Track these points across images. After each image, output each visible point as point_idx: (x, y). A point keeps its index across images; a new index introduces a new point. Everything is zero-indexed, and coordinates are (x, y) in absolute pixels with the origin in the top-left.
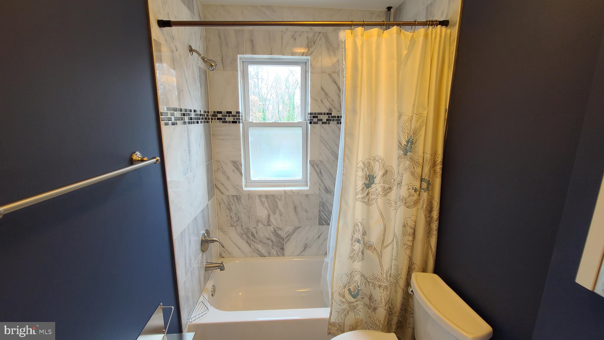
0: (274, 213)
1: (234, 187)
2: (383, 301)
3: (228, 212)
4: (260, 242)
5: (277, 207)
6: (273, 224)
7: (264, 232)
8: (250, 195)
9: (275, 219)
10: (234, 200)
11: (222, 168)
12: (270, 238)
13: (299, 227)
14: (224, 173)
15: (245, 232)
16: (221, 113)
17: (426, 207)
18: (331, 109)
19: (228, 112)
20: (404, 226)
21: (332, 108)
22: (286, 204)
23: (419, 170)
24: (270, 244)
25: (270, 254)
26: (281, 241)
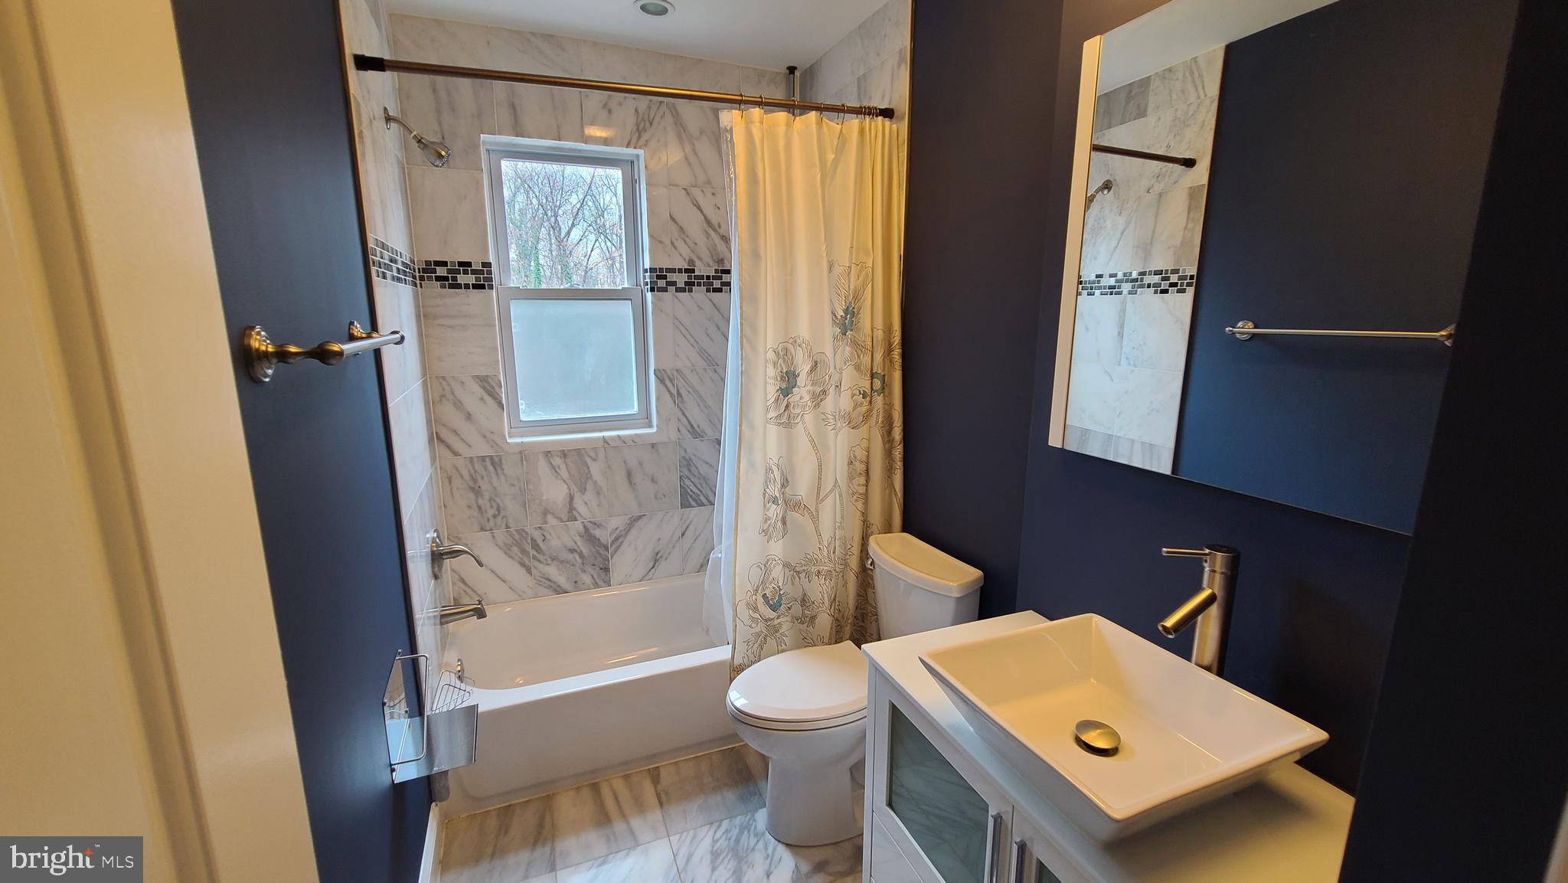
0: (583, 490)
1: (485, 437)
2: (826, 599)
3: (472, 496)
4: (553, 560)
5: (589, 476)
6: (581, 516)
7: (561, 537)
8: (524, 454)
9: (586, 503)
10: (486, 468)
11: (453, 394)
12: (576, 548)
13: (640, 517)
14: (458, 404)
15: (515, 540)
16: (444, 264)
17: (883, 422)
18: (692, 260)
19: (461, 264)
20: (851, 463)
21: (695, 259)
22: (609, 467)
23: (867, 360)
24: (576, 561)
25: (577, 585)
26: (602, 552)
